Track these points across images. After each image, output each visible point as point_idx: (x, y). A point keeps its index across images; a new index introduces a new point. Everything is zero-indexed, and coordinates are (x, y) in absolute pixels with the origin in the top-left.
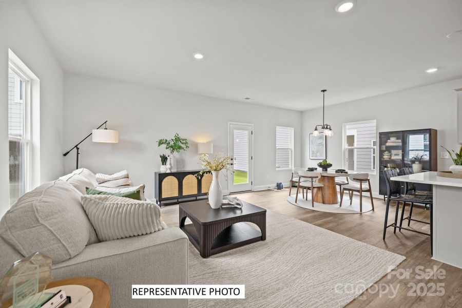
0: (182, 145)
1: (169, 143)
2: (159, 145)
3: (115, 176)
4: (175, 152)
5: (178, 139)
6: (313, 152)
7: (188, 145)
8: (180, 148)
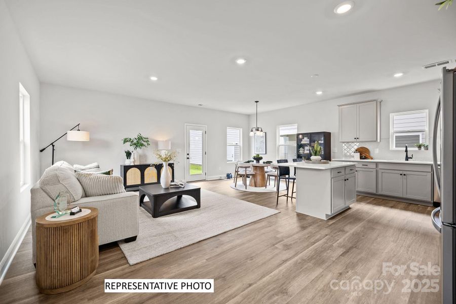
0: (143, 142)
1: (133, 141)
2: (124, 143)
3: (88, 166)
4: (138, 149)
5: (140, 138)
6: (257, 148)
7: (149, 143)
8: (142, 145)
